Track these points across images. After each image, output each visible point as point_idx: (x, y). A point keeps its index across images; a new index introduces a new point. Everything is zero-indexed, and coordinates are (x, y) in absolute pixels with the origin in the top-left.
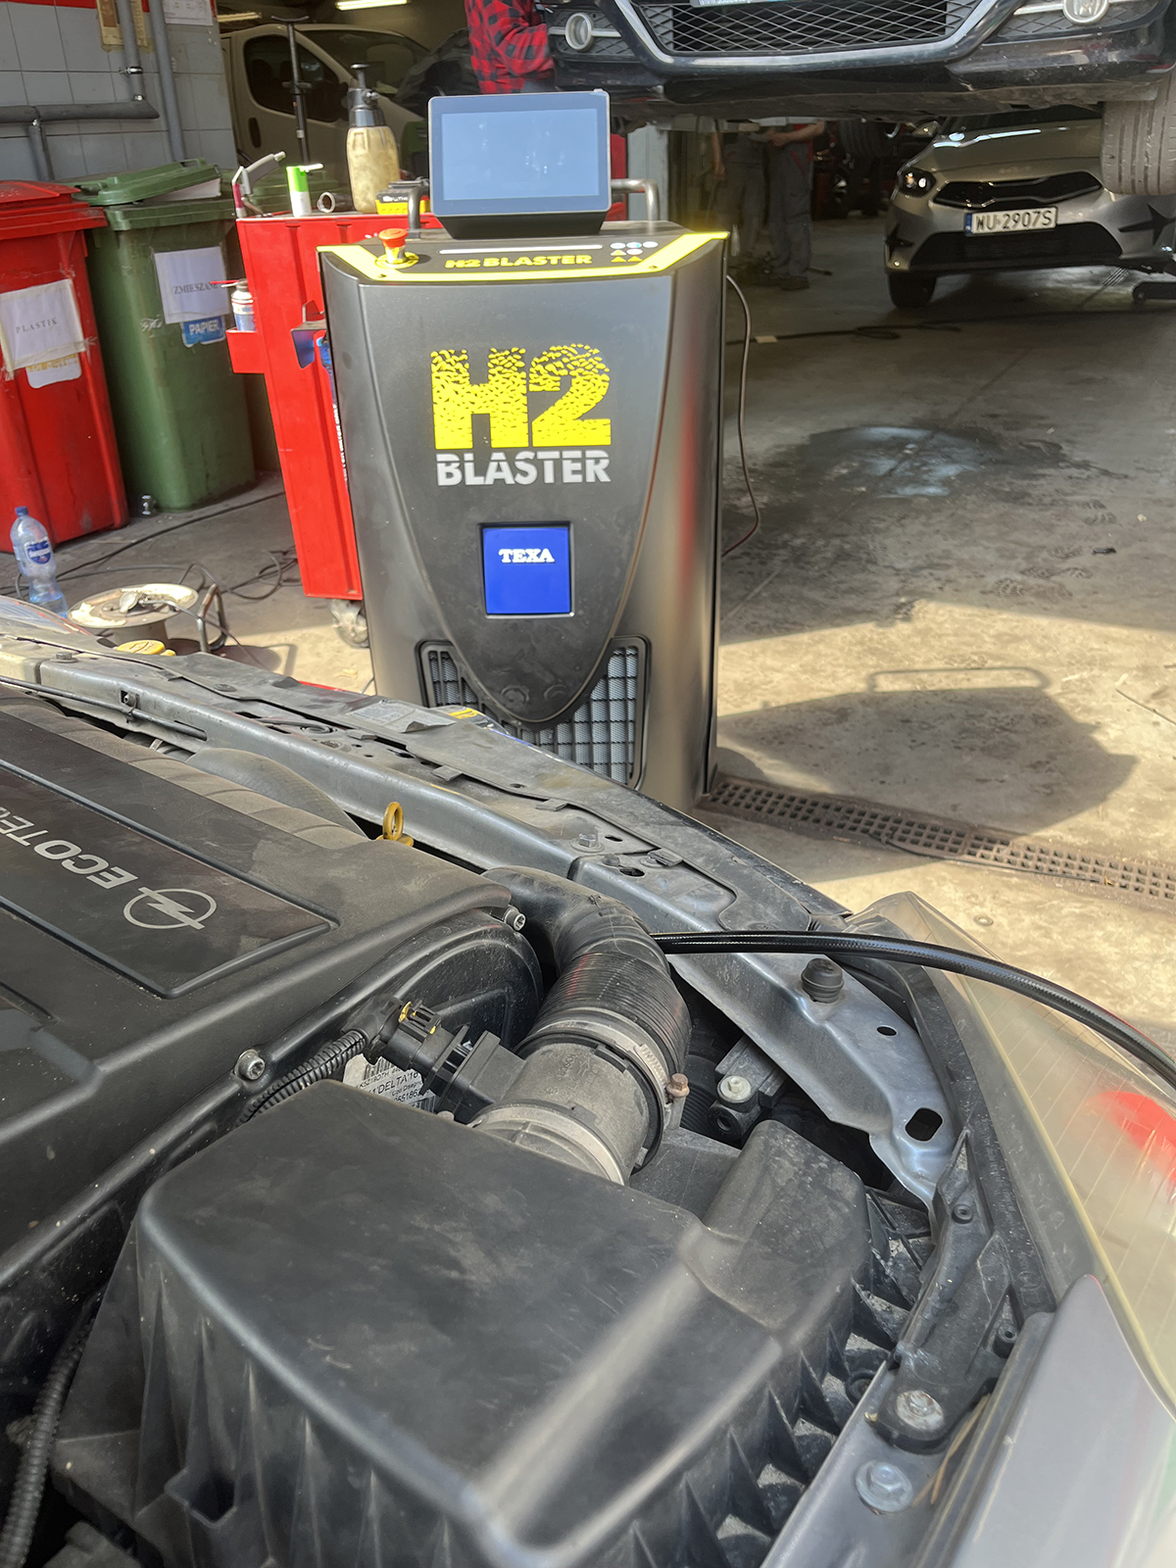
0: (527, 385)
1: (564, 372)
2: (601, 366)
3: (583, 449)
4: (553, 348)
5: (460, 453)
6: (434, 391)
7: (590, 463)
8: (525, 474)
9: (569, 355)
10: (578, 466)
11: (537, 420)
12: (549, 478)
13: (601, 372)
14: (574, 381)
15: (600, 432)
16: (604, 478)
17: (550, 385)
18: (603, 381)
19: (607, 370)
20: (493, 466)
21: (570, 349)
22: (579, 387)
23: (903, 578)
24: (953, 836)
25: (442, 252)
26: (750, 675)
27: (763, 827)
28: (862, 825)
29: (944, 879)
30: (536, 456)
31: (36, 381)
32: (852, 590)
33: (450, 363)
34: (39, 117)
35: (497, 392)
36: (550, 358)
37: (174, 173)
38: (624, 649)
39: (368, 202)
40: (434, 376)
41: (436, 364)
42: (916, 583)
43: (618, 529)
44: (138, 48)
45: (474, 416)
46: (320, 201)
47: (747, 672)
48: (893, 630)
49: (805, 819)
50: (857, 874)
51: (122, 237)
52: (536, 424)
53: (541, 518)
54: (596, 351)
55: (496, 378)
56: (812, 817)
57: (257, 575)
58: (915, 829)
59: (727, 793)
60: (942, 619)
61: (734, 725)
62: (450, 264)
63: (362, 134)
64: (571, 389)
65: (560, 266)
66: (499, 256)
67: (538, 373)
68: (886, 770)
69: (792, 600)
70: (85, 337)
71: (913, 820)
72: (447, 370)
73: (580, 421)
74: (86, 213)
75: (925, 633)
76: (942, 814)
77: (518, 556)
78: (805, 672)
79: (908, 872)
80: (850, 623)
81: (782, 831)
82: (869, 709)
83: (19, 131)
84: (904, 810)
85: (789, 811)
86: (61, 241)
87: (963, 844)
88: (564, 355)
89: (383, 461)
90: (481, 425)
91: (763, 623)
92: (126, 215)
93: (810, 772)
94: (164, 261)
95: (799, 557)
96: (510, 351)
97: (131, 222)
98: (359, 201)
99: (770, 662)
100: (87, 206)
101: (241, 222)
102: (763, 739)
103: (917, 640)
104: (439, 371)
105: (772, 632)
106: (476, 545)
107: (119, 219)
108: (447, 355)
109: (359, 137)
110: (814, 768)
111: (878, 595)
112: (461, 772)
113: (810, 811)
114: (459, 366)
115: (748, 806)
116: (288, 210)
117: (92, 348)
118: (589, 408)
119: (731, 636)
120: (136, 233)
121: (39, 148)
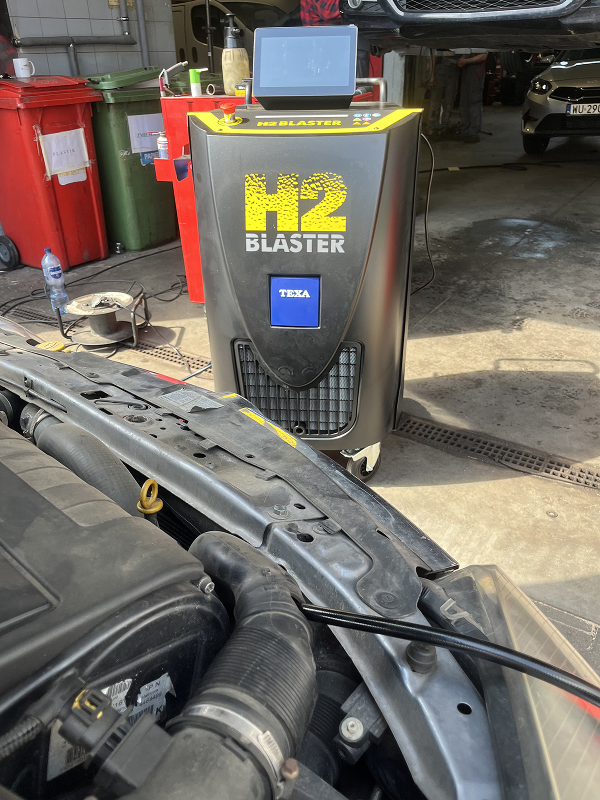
0: (299, 195)
1: (321, 189)
2: (343, 186)
3: (330, 233)
4: (315, 174)
5: (259, 233)
6: (246, 197)
7: (333, 242)
8: (295, 247)
9: (324, 178)
10: (326, 243)
11: (304, 216)
12: (309, 249)
13: (342, 189)
14: (326, 194)
15: (340, 224)
16: (341, 251)
17: (312, 196)
18: (343, 194)
19: (346, 188)
20: (277, 241)
21: (325, 175)
22: (329, 197)
23: (519, 305)
24: (537, 460)
25: (256, 117)
26: (428, 357)
27: (428, 447)
28: (484, 450)
29: (530, 486)
30: (302, 236)
31: (63, 181)
32: (489, 311)
33: (255, 181)
34: (73, 43)
35: (281, 199)
36: (313, 180)
37: (140, 73)
38: (349, 349)
39: (232, 89)
40: (246, 188)
41: (247, 182)
42: (526, 308)
43: (347, 280)
44: (127, 7)
45: (268, 213)
46: (207, 89)
47: (427, 355)
48: (511, 335)
49: (452, 444)
50: (479, 480)
51: (111, 107)
52: (304, 219)
53: (303, 273)
54: (340, 177)
55: (281, 191)
56: (456, 443)
57: (170, 288)
58: (515, 454)
59: (409, 426)
60: (539, 330)
61: (417, 386)
62: (260, 124)
63: (230, 52)
64: (325, 199)
65: (322, 126)
66: (288, 120)
67: (306, 188)
68: (501, 417)
69: (456, 315)
70: (89, 159)
71: (515, 449)
72: (253, 185)
73: (328, 217)
74: (92, 94)
75: (529, 337)
76: (532, 446)
77: (290, 293)
78: (459, 357)
79: (509, 480)
80: (487, 329)
81: (439, 450)
82: (494, 381)
83: (62, 50)
84: (509, 442)
85: (443, 439)
86: (78, 107)
87: (543, 465)
88: (321, 179)
89: (216, 237)
90: (272, 217)
91: (438, 327)
92: (113, 95)
93: (457, 416)
94: (132, 120)
95: (462, 291)
96: (290, 175)
97: (115, 99)
98: (227, 89)
99: (440, 350)
100: (92, 90)
101: (163, 99)
102: (432, 395)
103: (524, 341)
104: (249, 185)
105: (442, 332)
106: (266, 287)
107: (109, 97)
108: (254, 177)
109: (228, 54)
110: (460, 414)
111: (504, 314)
112: (216, 444)
113: (456, 440)
114: (260, 183)
115: (420, 435)
116: (190, 94)
117: (92, 165)
118: (334, 210)
119: (417, 332)
120: (118, 104)
121: (73, 59)
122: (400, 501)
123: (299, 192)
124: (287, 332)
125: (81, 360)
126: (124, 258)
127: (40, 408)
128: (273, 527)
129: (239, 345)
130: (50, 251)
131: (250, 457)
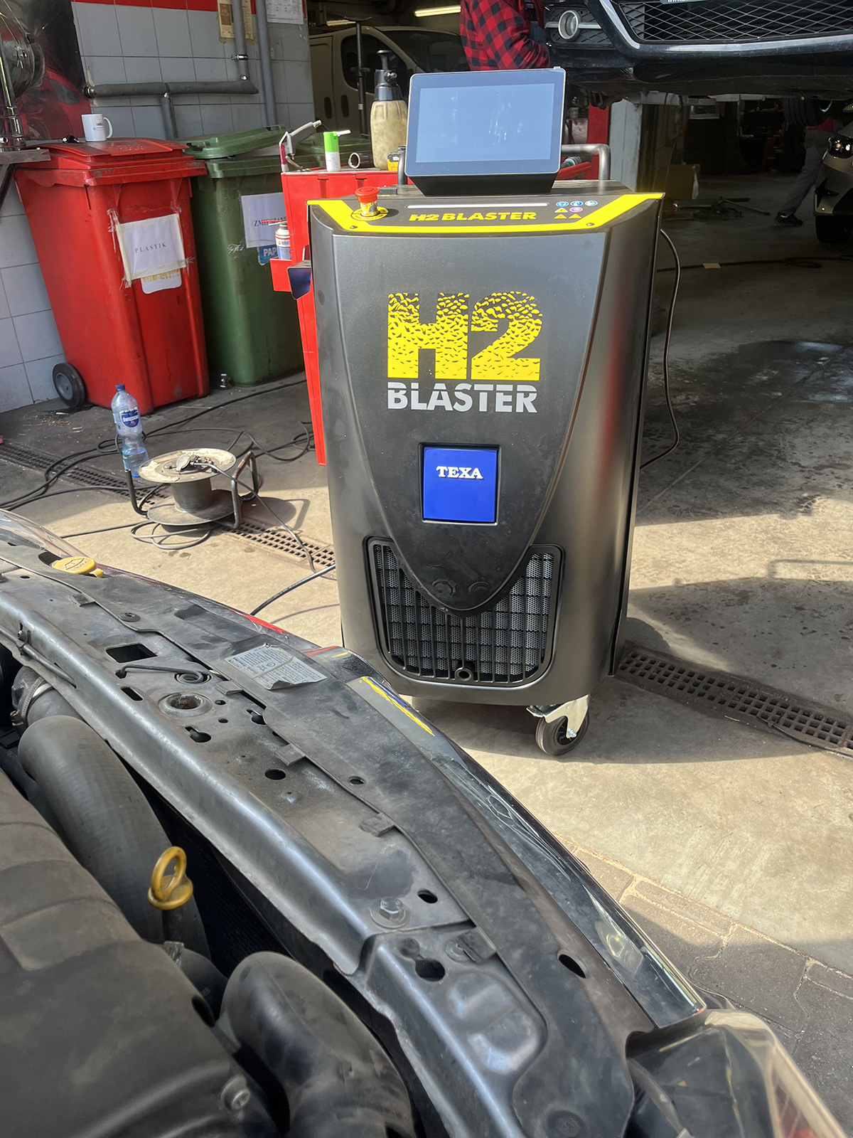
0: (469, 326)
1: (503, 316)
2: (536, 312)
3: (515, 383)
4: (494, 294)
5: (407, 382)
6: (390, 327)
7: (520, 397)
8: (462, 403)
9: (508, 300)
10: (509, 398)
11: (476, 357)
12: (483, 407)
13: (535, 316)
14: (511, 324)
15: (531, 370)
16: (532, 409)
17: (489, 326)
18: (537, 324)
19: (541, 315)
20: (435, 394)
21: (509, 295)
22: (515, 329)
23: (807, 475)
24: (834, 727)
25: (409, 207)
26: (667, 553)
27: (663, 699)
28: (751, 707)
29: (824, 770)
30: (473, 387)
31: (148, 288)
32: (761, 483)
33: (404, 304)
34: (169, 91)
35: (442, 331)
36: (491, 303)
37: (260, 136)
38: (541, 556)
39: (384, 161)
40: (389, 314)
41: (392, 305)
42: (818, 480)
43: (541, 454)
44: (245, 41)
45: (421, 351)
46: (350, 160)
47: (665, 550)
48: (794, 521)
49: (701, 695)
50: (742, 756)
51: (218, 183)
52: (475, 361)
53: (473, 442)
54: (532, 298)
55: (442, 319)
56: (708, 694)
57: (292, 440)
58: (799, 715)
59: (635, 663)
60: (838, 515)
61: (648, 599)
62: (413, 218)
63: (382, 106)
64: (509, 331)
65: (508, 222)
66: (456, 211)
67: (480, 315)
68: (778, 654)
69: (710, 488)
70: (186, 257)
71: (799, 706)
72: (400, 310)
73: (513, 359)
74: (191, 165)
75: (823, 526)
76: (825, 703)
77: (452, 472)
78: (714, 554)
79: (789, 759)
80: (757, 512)
81: (679, 704)
82: (768, 594)
83: (153, 101)
84: (791, 696)
85: (689, 686)
86: (172, 185)
87: (843, 735)
88: (504, 301)
89: (345, 387)
90: (427, 359)
91: (683, 507)
92: (220, 167)
93: (710, 650)
94: (247, 201)
95: (720, 451)
96: (456, 295)
97: (224, 172)
98: (377, 160)
99: (685, 543)
100: (193, 159)
101: (284, 175)
102: (672, 614)
103: (815, 532)
104: (394, 310)
105: (689, 516)
106: (417, 461)
107: (216, 169)
108: (402, 298)
109: (380, 109)
110: (713, 646)
111: (784, 489)
112: (304, 755)
113: (707, 688)
114: (411, 307)
115: (652, 678)
116: (324, 168)
117: (190, 265)
118: (522, 348)
119: (650, 515)
120: (228, 179)
121: (168, 115)
122: (618, 788)
123: (470, 320)
124: (447, 529)
125: (115, 591)
126: (232, 395)
127: (39, 676)
128: (376, 942)
129: (375, 546)
130: (123, 388)
131: (357, 781)
